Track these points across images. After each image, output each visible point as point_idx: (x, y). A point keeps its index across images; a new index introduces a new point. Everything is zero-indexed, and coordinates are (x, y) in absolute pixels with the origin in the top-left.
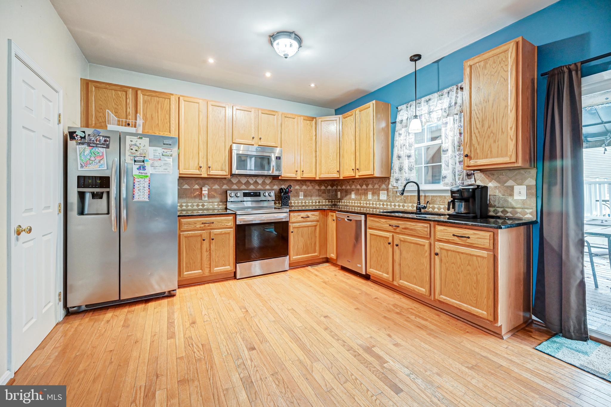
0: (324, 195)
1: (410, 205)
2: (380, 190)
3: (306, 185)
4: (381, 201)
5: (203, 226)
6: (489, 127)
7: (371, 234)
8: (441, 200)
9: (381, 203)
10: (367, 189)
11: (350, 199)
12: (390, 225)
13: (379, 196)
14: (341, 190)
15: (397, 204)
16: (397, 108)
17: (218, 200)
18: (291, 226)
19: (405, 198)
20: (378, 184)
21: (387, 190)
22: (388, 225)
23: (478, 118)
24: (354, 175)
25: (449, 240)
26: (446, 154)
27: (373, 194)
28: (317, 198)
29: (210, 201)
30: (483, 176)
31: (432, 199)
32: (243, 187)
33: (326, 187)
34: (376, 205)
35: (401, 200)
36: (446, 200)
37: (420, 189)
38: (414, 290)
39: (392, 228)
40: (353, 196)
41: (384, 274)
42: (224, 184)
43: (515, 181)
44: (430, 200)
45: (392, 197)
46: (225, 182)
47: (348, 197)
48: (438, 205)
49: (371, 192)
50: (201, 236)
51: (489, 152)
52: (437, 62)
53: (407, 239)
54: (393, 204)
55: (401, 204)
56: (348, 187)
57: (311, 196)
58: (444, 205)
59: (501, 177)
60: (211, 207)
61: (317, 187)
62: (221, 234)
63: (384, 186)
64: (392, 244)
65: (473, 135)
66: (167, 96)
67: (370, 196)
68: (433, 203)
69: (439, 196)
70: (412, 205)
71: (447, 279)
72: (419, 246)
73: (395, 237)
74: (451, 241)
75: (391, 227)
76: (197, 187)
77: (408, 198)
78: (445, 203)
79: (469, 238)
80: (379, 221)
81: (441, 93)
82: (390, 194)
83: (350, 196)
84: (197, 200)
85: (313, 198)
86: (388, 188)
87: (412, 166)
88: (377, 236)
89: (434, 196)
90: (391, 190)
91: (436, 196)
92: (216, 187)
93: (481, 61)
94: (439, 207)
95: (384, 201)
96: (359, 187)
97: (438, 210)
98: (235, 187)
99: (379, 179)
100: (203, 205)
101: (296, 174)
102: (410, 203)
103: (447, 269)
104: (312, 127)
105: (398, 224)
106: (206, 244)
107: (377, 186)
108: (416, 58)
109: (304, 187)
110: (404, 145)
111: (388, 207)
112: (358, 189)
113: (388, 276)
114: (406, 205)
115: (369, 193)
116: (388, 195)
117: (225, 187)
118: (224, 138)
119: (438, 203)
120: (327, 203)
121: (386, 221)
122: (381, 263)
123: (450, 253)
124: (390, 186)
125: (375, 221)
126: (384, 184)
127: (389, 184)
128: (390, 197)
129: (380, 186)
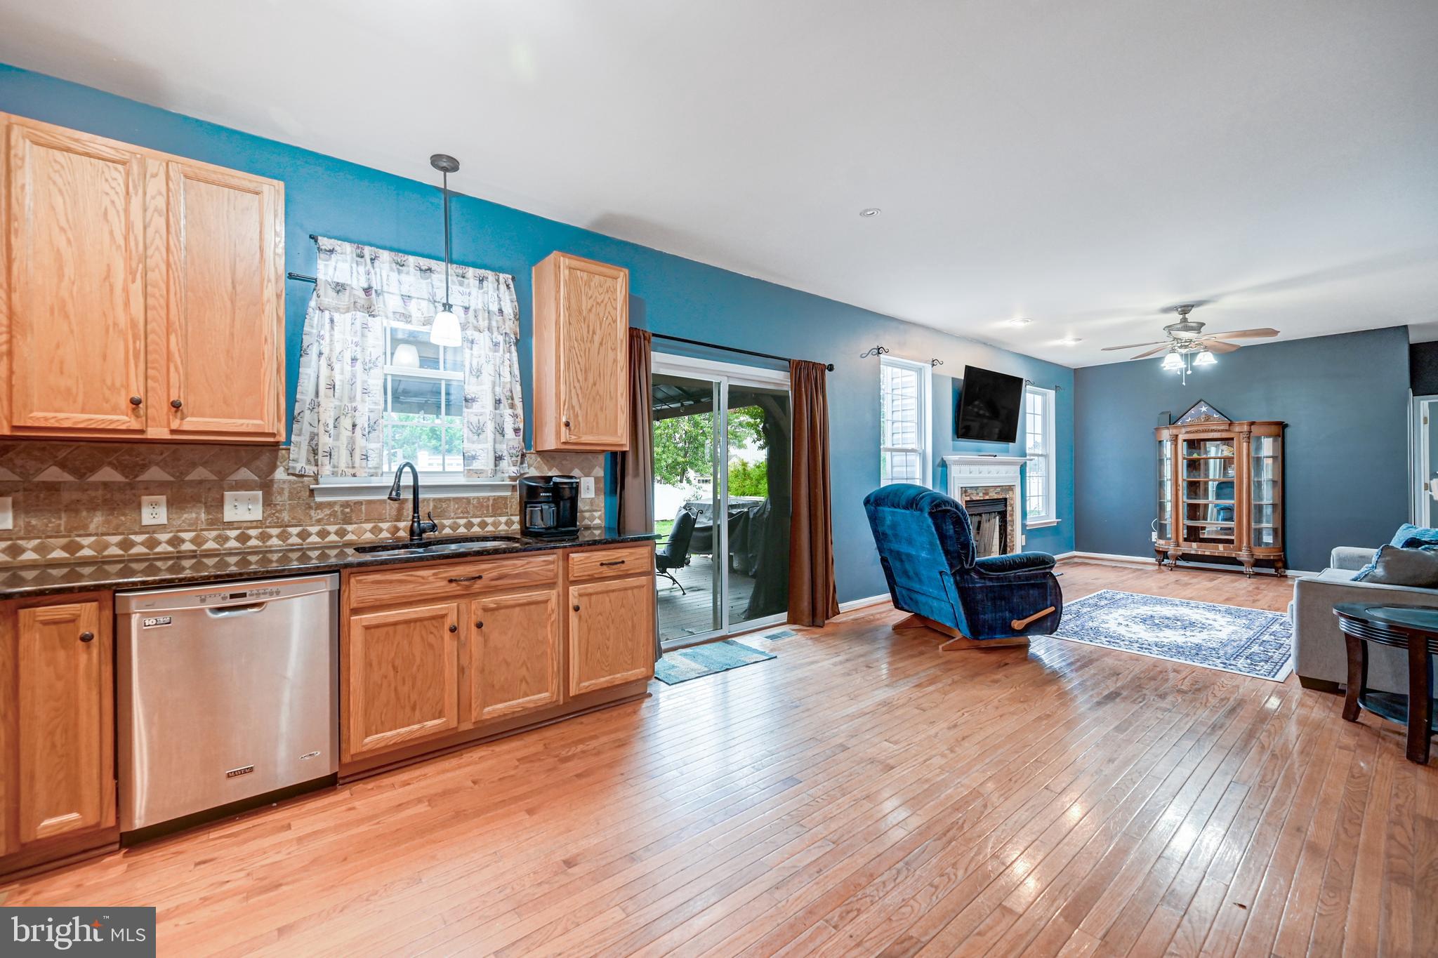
1: (369, 526)
2: (223, 489)
4: (231, 525)
6: (595, 384)
7: (367, 628)
8: (458, 508)
9: (233, 533)
10: (131, 486)
12: (451, 581)
13: (220, 503)
15: (314, 529)
16: (313, 238)
19: (348, 510)
20: (204, 464)
21: (266, 486)
22: (445, 583)
23: (579, 363)
25: (592, 575)
26: (471, 408)
27: (176, 503)
30: (539, 459)
31: (435, 507)
34: (199, 544)
35: (330, 515)
36: (471, 506)
37: (420, 484)
39: (459, 585)
43: (582, 470)
44: (431, 508)
45: (292, 508)
48: (453, 518)
49: (164, 498)
53: (501, 600)
54: (294, 530)
55: (333, 528)
58: (467, 518)
59: (564, 462)
63: (245, 474)
64: (457, 629)
65: (573, 391)
67: (154, 513)
68: (440, 516)
69: (454, 499)
70: (374, 527)
72: (533, 607)
73: (463, 607)
74: (596, 576)
75: (454, 585)
77: (360, 510)
78: (468, 512)
79: (623, 562)
81: (460, 271)
82: (281, 499)
86: (272, 481)
88: (395, 624)
89: (440, 500)
90: (286, 486)
91: (448, 500)
93: (584, 271)
94: (455, 523)
95: (245, 525)
97: (451, 532)
99: (217, 448)
102: (367, 521)
103: (589, 630)
105: (478, 571)
107: (200, 473)
108: (444, 163)
110: (354, 360)
111: (269, 543)
113: (444, 719)
114: (350, 528)
115: (145, 499)
116: (267, 503)
119: (452, 515)
121: (434, 574)
122: (414, 697)
123: (594, 598)
124: (280, 474)
126: (246, 465)
127: (273, 468)
128: (280, 511)
129: (222, 476)
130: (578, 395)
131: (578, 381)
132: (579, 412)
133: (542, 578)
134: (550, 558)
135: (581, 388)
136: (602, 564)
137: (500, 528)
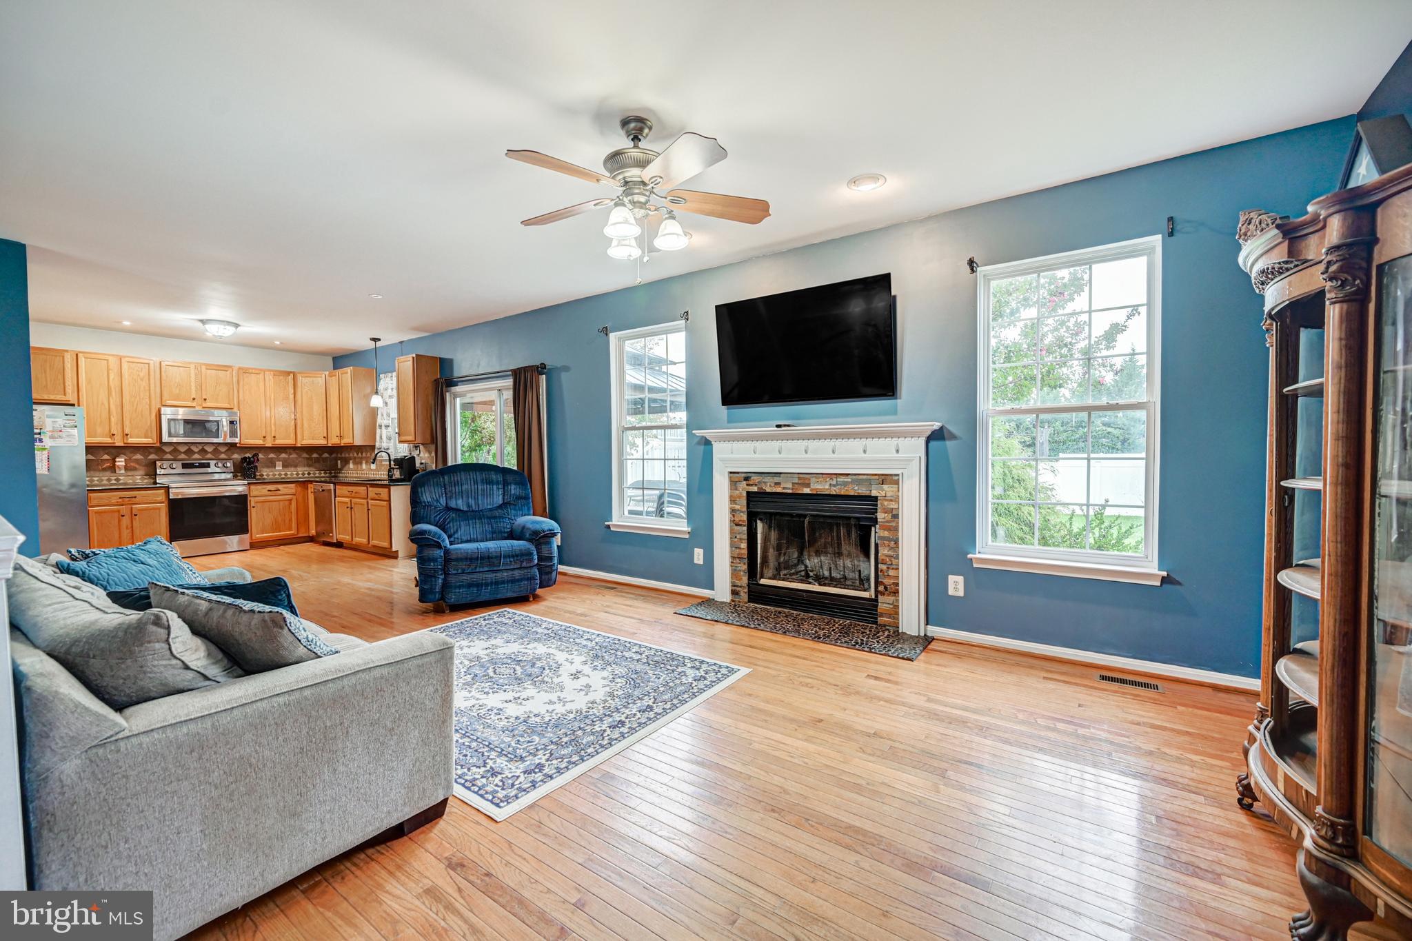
0: (317, 465)
2: (369, 459)
3: (286, 453)
4: (372, 469)
5: (120, 500)
6: (406, 413)
7: (338, 502)
9: (372, 472)
11: (349, 469)
12: (348, 492)
13: (369, 463)
14: (341, 459)
17: (142, 472)
18: (252, 501)
20: (367, 453)
21: (373, 458)
24: (339, 442)
27: (365, 463)
28: (305, 469)
29: (129, 473)
32: (183, 456)
33: (321, 455)
34: (371, 475)
38: (361, 544)
40: (351, 466)
41: (346, 537)
42: (150, 454)
46: (151, 450)
47: (347, 466)
50: (119, 511)
52: (401, 342)
53: (357, 501)
56: (347, 455)
57: (296, 466)
60: (131, 481)
61: (305, 455)
62: (147, 509)
63: (371, 455)
64: (349, 508)
65: (400, 418)
71: (374, 530)
72: (362, 506)
73: (351, 501)
76: (106, 457)
80: (343, 489)
84: (108, 473)
85: (299, 469)
88: (342, 502)
92: (138, 456)
96: (355, 455)
98: (169, 456)
100: (117, 480)
101: (264, 441)
104: (288, 383)
105: (352, 489)
106: (126, 521)
108: (375, 340)
109: (283, 455)
112: (355, 458)
117: (152, 457)
118: (147, 400)
120: (323, 475)
122: (345, 528)
123: (375, 507)
125: (340, 489)
128: (378, 466)
132: (402, 427)
136: (375, 494)
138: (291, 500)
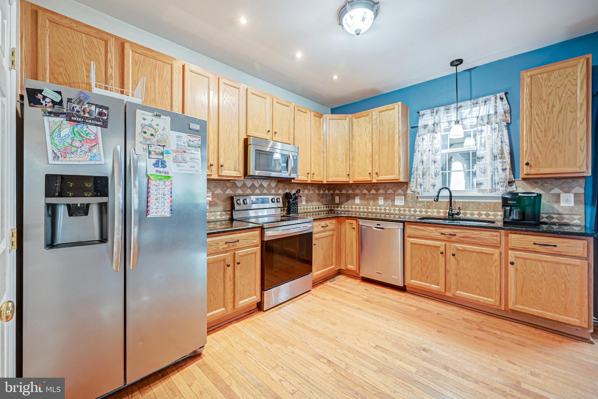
0: (322, 200)
1: (436, 210)
2: (395, 195)
3: (308, 189)
4: (397, 206)
5: (226, 246)
6: (554, 137)
7: (412, 243)
8: (474, 207)
9: (397, 209)
10: (377, 194)
11: (354, 204)
12: (442, 234)
13: (394, 200)
14: (340, 195)
15: (418, 210)
16: (418, 113)
17: (221, 208)
18: (314, 238)
19: (429, 204)
20: (391, 189)
21: (405, 195)
22: (439, 234)
23: (539, 128)
25: (527, 248)
26: (481, 161)
27: (385, 199)
28: (317, 203)
29: (212, 210)
30: (525, 183)
31: (463, 205)
32: (249, 192)
33: (324, 191)
34: (390, 211)
35: (423, 205)
36: (481, 206)
37: (452, 195)
38: (478, 301)
39: (445, 236)
40: (357, 201)
41: (432, 285)
42: (227, 188)
43: (561, 189)
44: (461, 205)
45: (412, 202)
46: (228, 184)
47: (350, 202)
48: (471, 211)
49: (383, 198)
50: (224, 260)
51: (553, 161)
52: (470, 70)
53: (465, 247)
54: (412, 209)
55: (424, 210)
56: (350, 192)
57: (312, 201)
58: (479, 211)
59: (545, 185)
60: (213, 218)
61: (317, 192)
62: (247, 255)
63: (400, 191)
64: (444, 254)
65: (534, 145)
66: (168, 60)
67: (381, 202)
68: (465, 209)
69: (472, 202)
70: (438, 211)
71: (524, 289)
72: (484, 255)
73: (448, 246)
74: (530, 249)
75: (443, 235)
77: (433, 204)
78: (479, 209)
79: (555, 246)
80: (426, 229)
81: (475, 102)
82: (409, 199)
83: (353, 201)
85: (314, 204)
86: (406, 193)
87: (438, 172)
88: (421, 245)
89: (465, 202)
90: (410, 195)
91: (469, 202)
92: (219, 191)
93: (544, 73)
94: (473, 213)
95: (400, 206)
96: (365, 191)
97: (470, 216)
99: (393, 184)
101: (307, 177)
102: (435, 208)
103: (524, 279)
104: (320, 124)
105: (454, 232)
106: (230, 270)
107: (390, 191)
108: (457, 63)
109: (306, 192)
110: (429, 151)
111: (406, 213)
112: (365, 194)
113: (439, 287)
114: (429, 210)
115: (380, 198)
116: (405, 200)
117: (229, 192)
119: (471, 209)
121: (435, 230)
122: (428, 273)
123: (528, 262)
124: (409, 191)
125: (419, 229)
126: (401, 189)
127: (407, 189)
128: (409, 203)
129: (395, 191)
130: (538, 146)
131: (539, 138)
132: (539, 156)
133: (489, 242)
134: (495, 234)
135: (541, 142)
136: (535, 244)
137: (498, 217)
138: (333, 235)
